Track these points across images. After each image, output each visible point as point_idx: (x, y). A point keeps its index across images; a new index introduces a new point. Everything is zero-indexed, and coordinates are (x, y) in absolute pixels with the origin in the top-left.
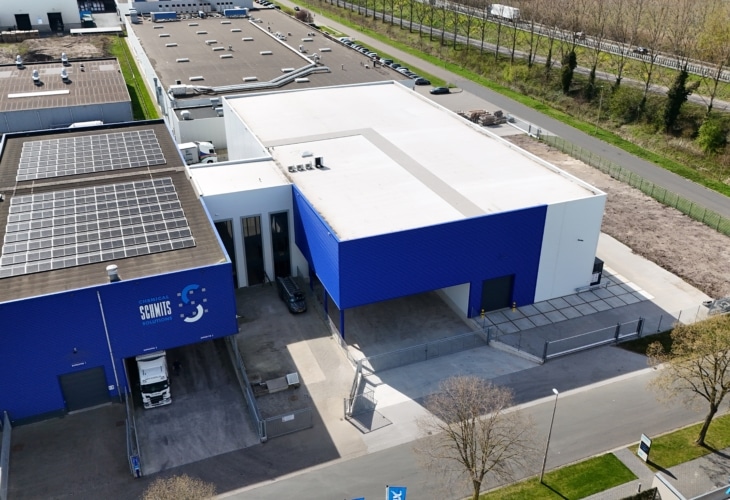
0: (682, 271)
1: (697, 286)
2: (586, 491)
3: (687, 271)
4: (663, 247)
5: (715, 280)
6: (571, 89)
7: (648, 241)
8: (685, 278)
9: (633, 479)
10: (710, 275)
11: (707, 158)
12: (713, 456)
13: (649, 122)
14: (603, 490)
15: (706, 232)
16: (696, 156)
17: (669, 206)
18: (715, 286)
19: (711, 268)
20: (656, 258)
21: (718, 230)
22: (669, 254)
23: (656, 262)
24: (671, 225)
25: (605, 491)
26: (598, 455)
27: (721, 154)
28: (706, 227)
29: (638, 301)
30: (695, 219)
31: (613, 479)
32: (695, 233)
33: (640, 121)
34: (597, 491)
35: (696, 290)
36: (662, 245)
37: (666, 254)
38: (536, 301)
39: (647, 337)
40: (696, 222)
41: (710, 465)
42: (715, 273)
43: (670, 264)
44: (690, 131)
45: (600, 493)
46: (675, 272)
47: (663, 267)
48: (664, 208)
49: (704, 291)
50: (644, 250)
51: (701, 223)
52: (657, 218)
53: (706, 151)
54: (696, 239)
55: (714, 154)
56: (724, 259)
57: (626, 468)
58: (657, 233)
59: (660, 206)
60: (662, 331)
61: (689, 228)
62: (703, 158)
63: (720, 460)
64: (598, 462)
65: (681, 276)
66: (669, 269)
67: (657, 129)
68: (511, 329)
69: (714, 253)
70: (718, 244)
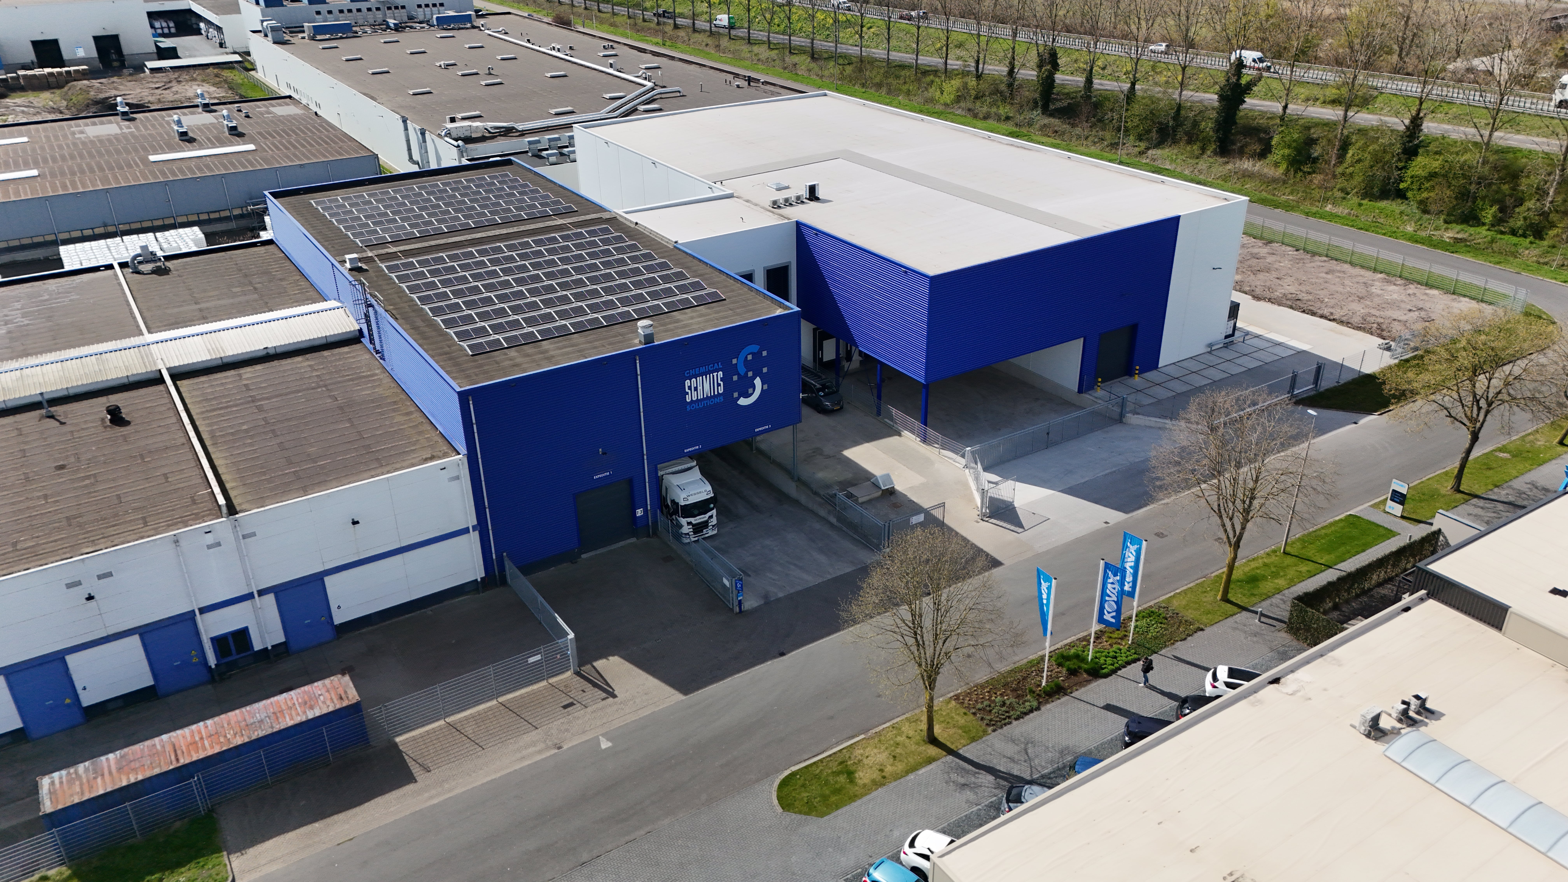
0: (1332, 314)
1: (1359, 328)
2: (1344, 554)
3: (1338, 314)
4: (1292, 289)
5: (1380, 320)
6: (1052, 107)
7: (1268, 284)
8: (1341, 322)
9: (1394, 536)
10: (1370, 315)
11: (1291, 182)
12: (1475, 501)
13: (1189, 142)
14: (1364, 551)
15: (1338, 268)
16: (1274, 180)
17: (1271, 242)
18: (1384, 327)
19: (1367, 306)
20: (1289, 303)
21: (1352, 264)
22: (1304, 296)
23: (1291, 307)
24: (1286, 263)
25: (1367, 552)
26: (1337, 518)
27: (1309, 173)
28: (1335, 262)
29: (1293, 352)
30: (1314, 254)
31: (1370, 539)
32: (1324, 270)
33: (1175, 142)
34: (1358, 553)
35: (1360, 334)
36: (1289, 287)
37: (1300, 297)
38: (1160, 366)
39: (1327, 390)
40: (1317, 258)
41: (1479, 511)
42: (1374, 312)
43: (1311, 308)
44: (1257, 148)
45: (1363, 554)
46: (1322, 316)
47: (1304, 312)
48: (1266, 244)
49: (1372, 334)
50: (1267, 294)
51: (1325, 259)
52: (1264, 258)
53: (1287, 170)
54: (1329, 276)
55: (1300, 174)
56: (1378, 296)
57: (1378, 526)
58: (1274, 274)
59: (1260, 243)
60: (1342, 382)
61: (1312, 264)
62: (1285, 182)
63: (1488, 505)
64: (1341, 525)
65: (1334, 320)
66: (1313, 314)
67: (1203, 150)
68: (1147, 401)
69: (1362, 291)
70: (1362, 280)
